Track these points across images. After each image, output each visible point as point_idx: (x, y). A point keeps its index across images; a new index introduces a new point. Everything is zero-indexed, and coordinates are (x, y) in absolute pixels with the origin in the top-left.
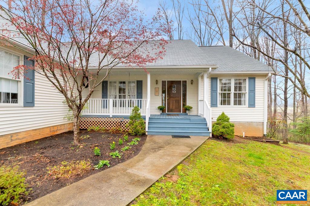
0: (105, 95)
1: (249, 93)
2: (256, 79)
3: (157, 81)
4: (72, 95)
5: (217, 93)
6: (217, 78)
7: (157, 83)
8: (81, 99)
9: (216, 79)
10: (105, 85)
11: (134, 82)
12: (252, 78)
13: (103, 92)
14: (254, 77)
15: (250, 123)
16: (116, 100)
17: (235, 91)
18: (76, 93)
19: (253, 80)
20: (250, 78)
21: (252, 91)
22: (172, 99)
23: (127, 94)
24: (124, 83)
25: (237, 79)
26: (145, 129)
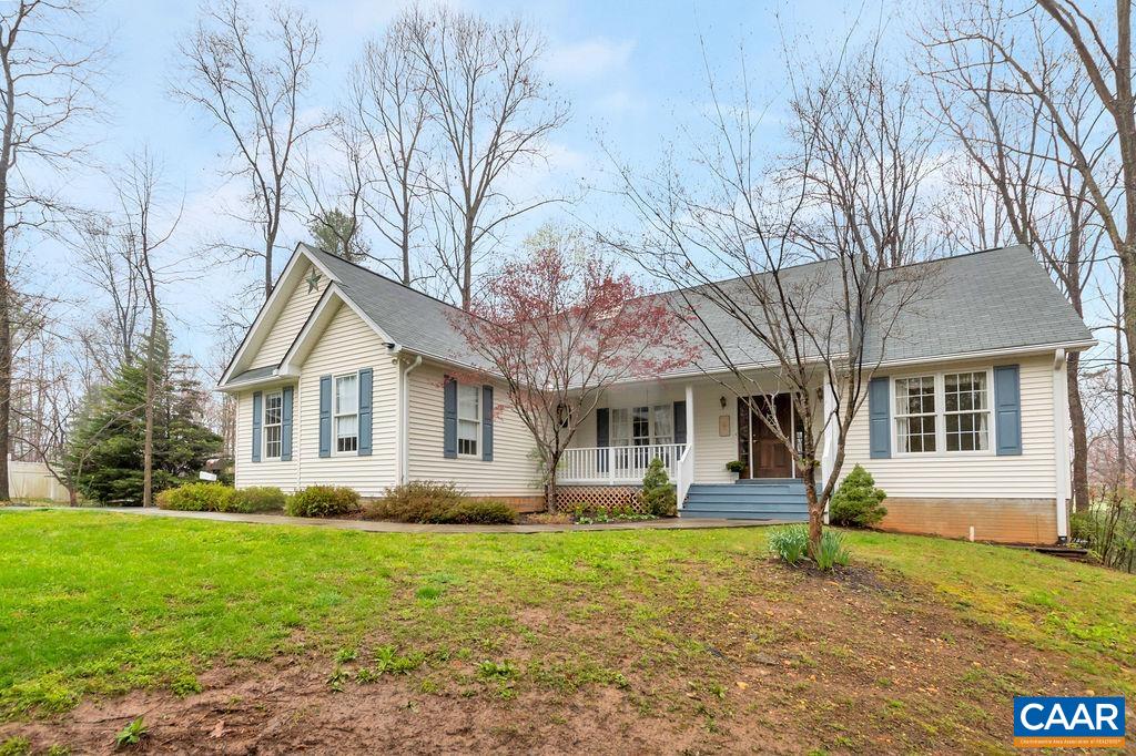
0: (603, 440)
1: (998, 413)
2: (1022, 370)
3: (723, 399)
4: (545, 439)
5: (888, 419)
6: (888, 377)
7: (724, 405)
8: (557, 443)
9: (885, 379)
10: (603, 416)
11: (666, 407)
12: (1008, 368)
13: (598, 436)
14: (1015, 362)
15: (1007, 505)
16: (626, 450)
17: (947, 410)
18: (551, 436)
19: (1010, 373)
20: (997, 369)
21: (1010, 405)
22: (764, 442)
23: (651, 436)
24: (645, 410)
25: (954, 377)
26: (676, 504)
